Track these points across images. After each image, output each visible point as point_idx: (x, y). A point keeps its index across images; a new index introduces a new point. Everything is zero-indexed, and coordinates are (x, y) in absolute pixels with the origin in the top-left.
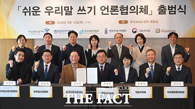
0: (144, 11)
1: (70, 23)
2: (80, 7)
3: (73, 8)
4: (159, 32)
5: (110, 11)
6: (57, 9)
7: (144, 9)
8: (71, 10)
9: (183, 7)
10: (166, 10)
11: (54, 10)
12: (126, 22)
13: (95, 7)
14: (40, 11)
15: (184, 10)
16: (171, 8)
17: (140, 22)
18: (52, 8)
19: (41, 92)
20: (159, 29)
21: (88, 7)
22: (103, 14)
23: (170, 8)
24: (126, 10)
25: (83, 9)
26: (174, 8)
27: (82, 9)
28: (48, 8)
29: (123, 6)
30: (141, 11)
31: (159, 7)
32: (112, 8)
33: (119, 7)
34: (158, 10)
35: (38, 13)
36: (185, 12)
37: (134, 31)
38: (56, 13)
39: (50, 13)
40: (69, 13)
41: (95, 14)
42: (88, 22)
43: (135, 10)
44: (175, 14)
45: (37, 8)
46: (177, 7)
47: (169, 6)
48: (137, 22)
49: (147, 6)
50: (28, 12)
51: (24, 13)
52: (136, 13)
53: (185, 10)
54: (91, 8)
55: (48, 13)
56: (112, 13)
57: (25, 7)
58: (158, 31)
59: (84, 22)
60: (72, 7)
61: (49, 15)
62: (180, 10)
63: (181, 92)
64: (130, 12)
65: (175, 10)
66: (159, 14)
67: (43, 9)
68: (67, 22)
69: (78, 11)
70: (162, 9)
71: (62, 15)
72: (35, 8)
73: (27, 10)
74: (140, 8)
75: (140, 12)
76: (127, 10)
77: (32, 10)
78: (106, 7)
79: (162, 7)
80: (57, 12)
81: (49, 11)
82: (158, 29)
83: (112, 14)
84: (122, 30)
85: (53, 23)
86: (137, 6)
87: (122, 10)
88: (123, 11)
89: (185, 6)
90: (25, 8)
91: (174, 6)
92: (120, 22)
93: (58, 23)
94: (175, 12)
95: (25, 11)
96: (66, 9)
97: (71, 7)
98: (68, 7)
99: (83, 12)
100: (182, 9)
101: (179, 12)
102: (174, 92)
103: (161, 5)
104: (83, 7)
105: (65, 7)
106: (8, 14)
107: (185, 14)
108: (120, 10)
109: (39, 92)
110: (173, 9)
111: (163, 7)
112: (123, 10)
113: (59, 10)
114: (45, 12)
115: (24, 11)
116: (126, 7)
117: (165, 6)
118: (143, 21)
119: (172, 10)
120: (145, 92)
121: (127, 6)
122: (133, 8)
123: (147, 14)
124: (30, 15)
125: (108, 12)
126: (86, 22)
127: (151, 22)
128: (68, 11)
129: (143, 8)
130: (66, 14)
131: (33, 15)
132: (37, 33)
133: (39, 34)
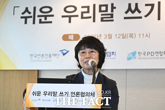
2: (130, 5)
3: (115, 8)
8: (112, 11)
11: (78, 12)
13: (159, 3)
14: (53, 16)
18: (76, 9)
21: (146, 5)
25: (137, 9)
27: (133, 8)
28: (69, 9)
35: (49, 19)
38: (82, 17)
39: (72, 18)
40: (108, 17)
41: (159, 19)
42: (145, 35)
45: (48, 10)
50: (31, 17)
51: (24, 19)
54: (153, 5)
55: (68, 18)
57: (27, 8)
59: (137, 36)
60: (114, 6)
61: (70, 22)
67: (58, 11)
68: (103, 36)
69: (126, 12)
71: (94, 21)
72: (44, 10)
73: (30, 13)
77: (38, 13)
80: (85, 15)
81: (69, 13)
90: (27, 10)
95: (27, 14)
96: (102, 10)
97: (112, 4)
99: (136, 14)
104: (137, 4)
105: (100, 6)
113: (88, 12)
114: (63, 17)
124: (34, 23)
126: (142, 36)
128: (107, 13)
130: (102, 20)
131: (41, 22)
132: (45, 59)
133: (48, 61)
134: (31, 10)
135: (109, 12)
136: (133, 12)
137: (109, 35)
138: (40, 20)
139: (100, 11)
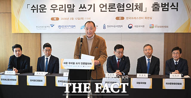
0: (139, 8)
1: (73, 19)
2: (81, 5)
3: (75, 6)
5: (108, 9)
6: (61, 7)
7: (139, 6)
8: (73, 8)
9: (175, 5)
10: (160, 7)
11: (58, 8)
12: (123, 18)
13: (94, 4)
14: (46, 9)
15: (176, 7)
16: (164, 6)
17: (135, 18)
18: (57, 6)
21: (88, 5)
22: (101, 11)
24: (122, 7)
25: (84, 7)
26: (167, 5)
27: (83, 6)
28: (53, 6)
29: (120, 4)
30: (137, 8)
31: (153, 4)
32: (109, 6)
33: (116, 5)
34: (152, 7)
35: (44, 10)
36: (177, 9)
37: (130, 26)
38: (60, 10)
39: (55, 10)
40: (71, 10)
41: (94, 11)
42: (88, 18)
45: (44, 6)
46: (170, 5)
47: (162, 3)
48: (132, 18)
49: (142, 3)
50: (36, 9)
51: (32, 10)
52: (132, 10)
53: (177, 7)
54: (91, 5)
55: (53, 10)
56: (109, 10)
57: (34, 5)
58: (152, 27)
59: (85, 19)
61: (54, 12)
62: (173, 7)
63: (178, 84)
64: (126, 10)
65: (168, 7)
66: (153, 10)
67: (48, 7)
68: (69, 19)
69: (80, 8)
70: (156, 6)
71: (65, 12)
72: (42, 6)
73: (35, 8)
74: (135, 6)
75: (135, 9)
77: (39, 8)
78: (105, 5)
80: (61, 9)
81: (54, 8)
82: (152, 25)
83: (110, 11)
84: (119, 26)
85: (58, 19)
86: (133, 4)
87: (119, 7)
88: (120, 9)
89: (177, 3)
91: (167, 4)
92: (117, 18)
93: (62, 19)
94: (168, 9)
95: (34, 8)
97: (73, 5)
98: (71, 5)
99: (84, 9)
100: (175, 7)
101: (172, 9)
102: (173, 84)
103: (155, 3)
104: (84, 5)
105: (68, 5)
106: (19, 12)
107: (177, 11)
110: (166, 6)
112: (120, 7)
113: (62, 8)
114: (51, 9)
115: (32, 9)
117: (158, 3)
118: (138, 18)
120: (145, 83)
121: (124, 4)
122: (129, 6)
123: (142, 11)
124: (37, 12)
125: (106, 9)
127: (146, 18)
128: (71, 9)
129: (138, 6)
130: (69, 11)
131: (40, 12)
132: (43, 28)
133: (45, 29)
134: (36, 6)
135: (72, 8)
136: (83, 8)
137: (72, 18)
138: (40, 11)
139: (68, 7)
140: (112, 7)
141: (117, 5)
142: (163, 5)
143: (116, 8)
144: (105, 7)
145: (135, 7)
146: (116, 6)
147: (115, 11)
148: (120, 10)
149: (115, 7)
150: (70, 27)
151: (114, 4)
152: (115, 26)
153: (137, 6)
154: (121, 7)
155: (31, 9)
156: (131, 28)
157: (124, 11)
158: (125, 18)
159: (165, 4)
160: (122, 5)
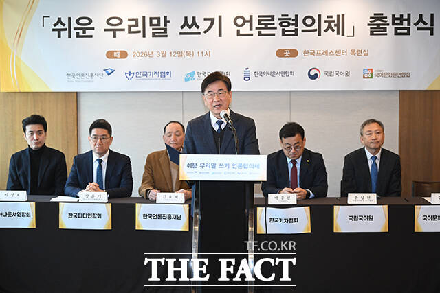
0: (335, 28)
1: (164, 54)
2: (186, 18)
3: (169, 21)
4: (370, 75)
5: (257, 28)
6: (133, 23)
7: (336, 23)
8: (165, 25)
9: (427, 19)
10: (388, 25)
11: (125, 25)
12: (294, 53)
13: (220, 17)
14: (93, 29)
15: (429, 26)
16: (399, 21)
17: (326, 53)
18: (121, 21)
19: (85, 216)
20: (372, 70)
21: (205, 19)
22: (239, 34)
23: (396, 21)
24: (293, 24)
25: (194, 23)
26: (405, 20)
27: (190, 22)
28: (113, 22)
29: (287, 16)
30: (330, 27)
31: (371, 18)
32: (260, 21)
33: (276, 19)
34: (369, 25)
35: (88, 32)
36: (432, 30)
37: (312, 73)
38: (130, 32)
39: (117, 32)
40: (160, 32)
41: (220, 35)
42: (204, 54)
43: (314, 25)
44: (408, 33)
45: (87, 21)
46: (414, 19)
47: (393, 16)
48: (319, 53)
49: (343, 16)
50: (66, 29)
51: (57, 32)
52: (317, 32)
53: (432, 24)
54: (213, 20)
55: (112, 32)
56: (260, 32)
57: (60, 19)
58: (368, 74)
59: (196, 54)
60: (168, 19)
61: (115, 36)
62: (421, 25)
64: (303, 31)
65: (409, 24)
66: (372, 33)
67: (99, 24)
68: (156, 54)
69: (182, 27)
70: (378, 22)
71: (144, 36)
72: (81, 21)
73: (64, 25)
74: (326, 21)
75: (326, 31)
76: (296, 25)
77: (74, 25)
78: (248, 18)
79: (377, 19)
80: (133, 29)
81: (114, 27)
82: (368, 70)
83: (260, 34)
84: (284, 73)
85: (124, 55)
86: (320, 16)
87: (284, 24)
88: (286, 29)
89: (432, 15)
90: (59, 21)
91: (405, 17)
92: (280, 53)
93: (136, 54)
94: (409, 29)
95: (60, 26)
96: (153, 23)
97: (165, 17)
98: (158, 19)
99: (194, 29)
100: (426, 24)
101: (418, 29)
103: (375, 14)
104: (194, 18)
105: (151, 19)
106: (20, 35)
107: (432, 34)
108: (281, 24)
109: (80, 216)
110: (404, 22)
111: (380, 19)
112: (286, 24)
113: (137, 25)
114: (105, 30)
115: (56, 27)
116: (294, 18)
117: (384, 16)
118: (334, 52)
119: (401, 25)
120: (371, 218)
121: (296, 16)
122: (309, 21)
123: (343, 34)
124: (70, 37)
125: (251, 29)
126: (201, 54)
127: (353, 52)
128: (159, 28)
129: (334, 21)
130: (154, 35)
131: (78, 36)
132: (85, 79)
133: (89, 81)
134: (65, 21)
135: (162, 26)
136: (190, 27)
137: (163, 52)
138: (78, 33)
139: (151, 24)
140: (266, 25)
141: (279, 19)
142: (397, 19)
143: (276, 28)
144: (248, 24)
145: (324, 26)
146: (277, 22)
147: (274, 35)
148: (286, 33)
149: (274, 24)
150: (155, 76)
151: (273, 17)
152: (273, 74)
153: (330, 22)
154: (289, 24)
155: (54, 30)
156: (315, 77)
157: (296, 34)
158: (300, 53)
159: (401, 18)
160: (293, 20)
